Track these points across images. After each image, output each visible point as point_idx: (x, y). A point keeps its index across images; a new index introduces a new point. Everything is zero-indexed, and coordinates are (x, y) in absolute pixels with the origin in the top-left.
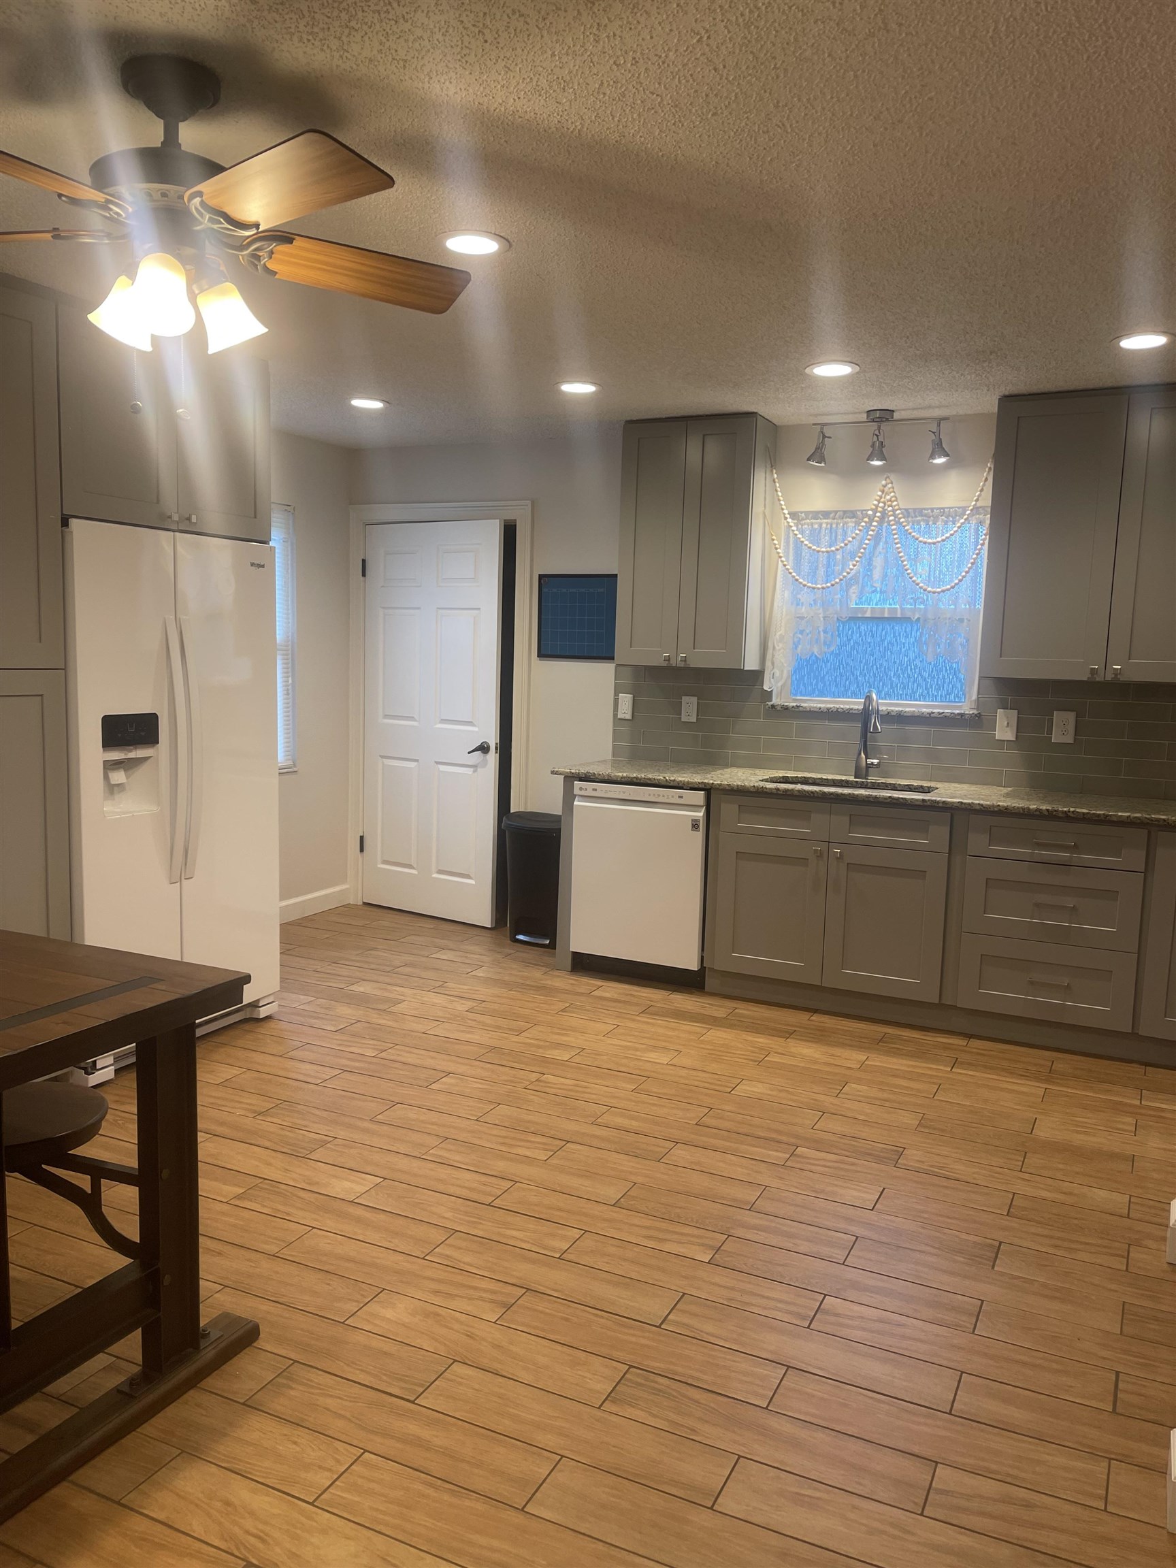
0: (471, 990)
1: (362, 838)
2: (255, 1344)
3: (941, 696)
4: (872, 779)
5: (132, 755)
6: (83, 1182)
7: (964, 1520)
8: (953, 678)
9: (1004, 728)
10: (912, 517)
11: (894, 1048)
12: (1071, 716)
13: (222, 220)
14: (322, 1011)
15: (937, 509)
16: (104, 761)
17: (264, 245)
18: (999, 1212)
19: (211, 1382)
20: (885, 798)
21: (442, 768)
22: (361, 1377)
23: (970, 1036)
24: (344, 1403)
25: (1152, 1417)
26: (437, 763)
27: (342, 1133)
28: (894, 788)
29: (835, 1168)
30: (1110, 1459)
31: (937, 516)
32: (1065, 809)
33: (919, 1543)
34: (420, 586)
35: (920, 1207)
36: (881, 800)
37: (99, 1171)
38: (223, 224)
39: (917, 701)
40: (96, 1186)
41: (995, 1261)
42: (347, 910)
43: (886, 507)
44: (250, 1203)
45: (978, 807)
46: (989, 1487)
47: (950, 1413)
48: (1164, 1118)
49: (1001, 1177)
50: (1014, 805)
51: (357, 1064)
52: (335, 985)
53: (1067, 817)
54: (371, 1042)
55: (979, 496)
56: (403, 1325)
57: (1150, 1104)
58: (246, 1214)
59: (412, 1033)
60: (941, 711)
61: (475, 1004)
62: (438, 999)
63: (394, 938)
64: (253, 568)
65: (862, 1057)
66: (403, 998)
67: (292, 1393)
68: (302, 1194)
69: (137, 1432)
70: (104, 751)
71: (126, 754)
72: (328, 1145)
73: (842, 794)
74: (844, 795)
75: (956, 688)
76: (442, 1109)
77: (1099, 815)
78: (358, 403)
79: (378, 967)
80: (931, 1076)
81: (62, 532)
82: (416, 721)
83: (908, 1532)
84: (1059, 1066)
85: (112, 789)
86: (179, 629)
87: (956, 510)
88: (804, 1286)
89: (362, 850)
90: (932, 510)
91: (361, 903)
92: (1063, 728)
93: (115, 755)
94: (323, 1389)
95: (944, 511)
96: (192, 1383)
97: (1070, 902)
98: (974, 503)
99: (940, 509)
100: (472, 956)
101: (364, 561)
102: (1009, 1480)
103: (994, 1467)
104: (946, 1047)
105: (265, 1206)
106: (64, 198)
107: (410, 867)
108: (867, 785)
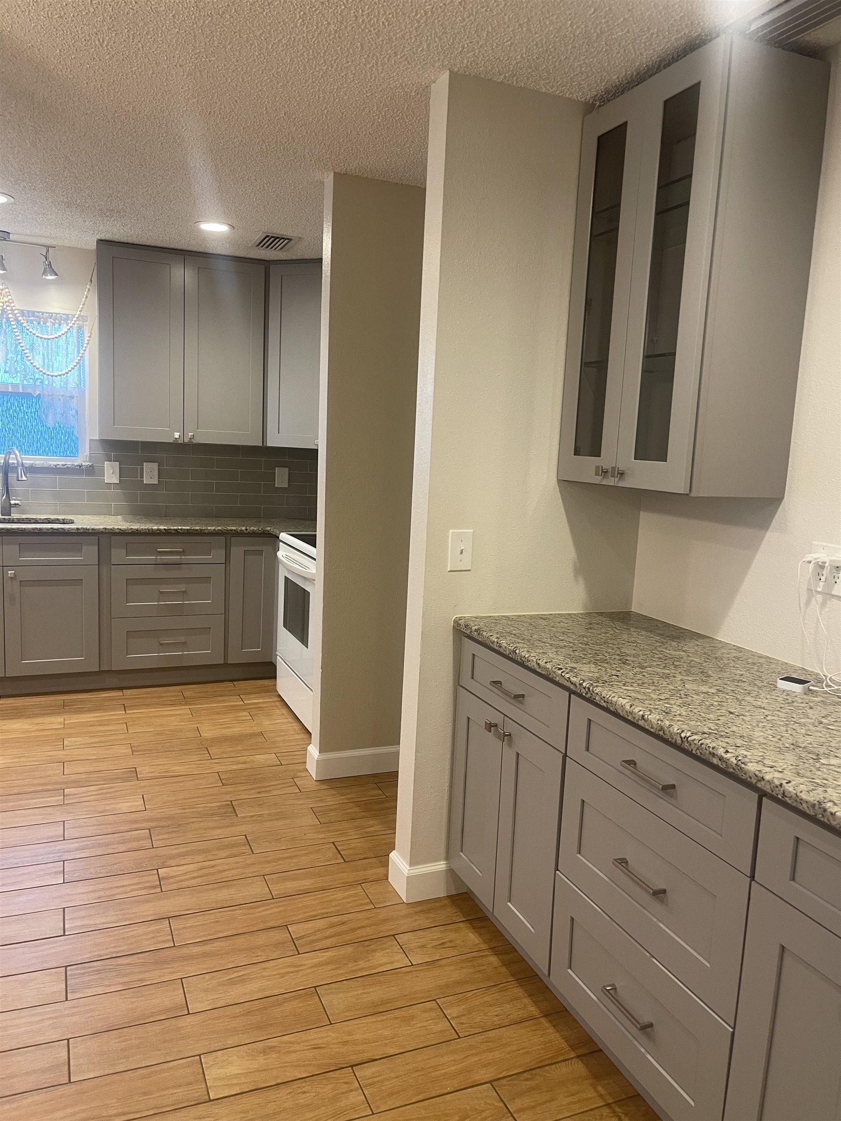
3: (60, 452)
4: (15, 516)
7: (319, 945)
8: (67, 439)
9: (111, 473)
10: (26, 317)
11: (78, 708)
12: (155, 466)
15: (47, 313)
18: (217, 785)
20: (48, 529)
23: (121, 689)
25: (362, 857)
28: (36, 522)
29: (101, 794)
30: (360, 884)
31: (47, 318)
32: (175, 528)
33: (309, 968)
35: (173, 798)
36: (44, 531)
39: (41, 455)
41: (235, 812)
43: (5, 307)
45: (117, 531)
46: (320, 924)
47: (273, 899)
48: (261, 707)
49: (203, 766)
50: (141, 528)
53: (177, 533)
55: (82, 308)
57: (249, 702)
60: (64, 463)
65: (60, 719)
73: (12, 529)
74: (14, 529)
77: (197, 530)
80: (117, 720)
83: (301, 965)
84: (186, 694)
87: (61, 316)
88: (140, 870)
90: (43, 313)
92: (150, 474)
95: (52, 315)
97: (182, 587)
98: (78, 313)
99: (49, 313)
102: (325, 916)
103: (313, 913)
104: (111, 699)
108: (13, 520)
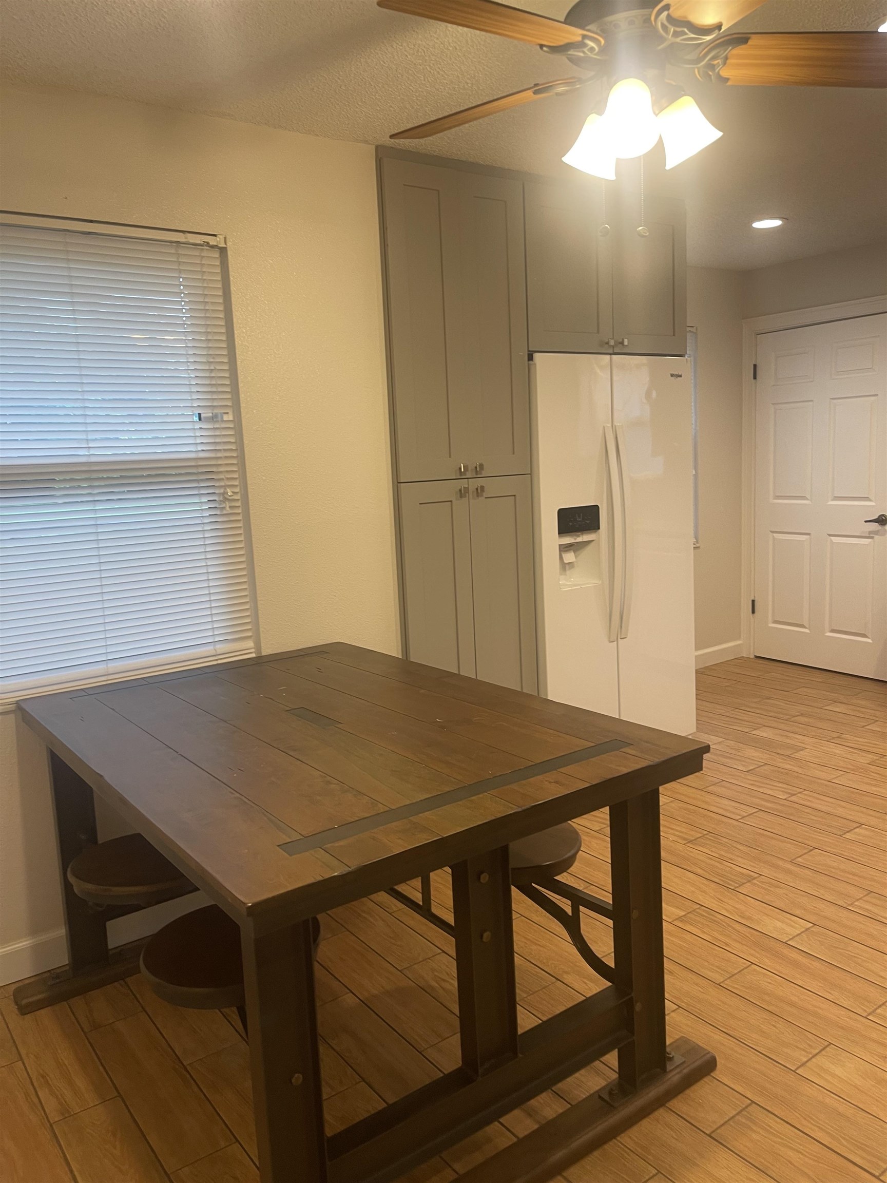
0: (869, 743)
1: (753, 601)
2: (712, 1074)
5: (579, 539)
6: (566, 905)
13: (686, 30)
14: (733, 752)
16: (559, 545)
17: (719, 52)
19: (675, 1104)
21: (835, 539)
22: (819, 1135)
24: (806, 1160)
26: (830, 535)
27: (766, 871)
34: (812, 381)
37: (578, 899)
38: (687, 34)
40: (576, 911)
42: (741, 662)
44: (690, 926)
51: (769, 805)
52: (740, 729)
54: (781, 785)
56: (855, 1086)
58: (688, 937)
59: (819, 781)
61: (875, 758)
62: (838, 750)
63: (786, 689)
64: (673, 378)
66: (803, 745)
67: (754, 1136)
68: (737, 926)
69: (617, 1140)
70: (559, 537)
71: (575, 539)
72: (755, 881)
76: (860, 860)
78: (759, 225)
79: (776, 714)
81: (529, 365)
82: (807, 499)
85: (565, 567)
86: (614, 433)
89: (753, 612)
91: (753, 657)
93: (568, 540)
94: (783, 1139)
96: (661, 1102)
100: (864, 710)
101: (755, 366)
105: (704, 932)
106: (545, 49)
107: (802, 626)
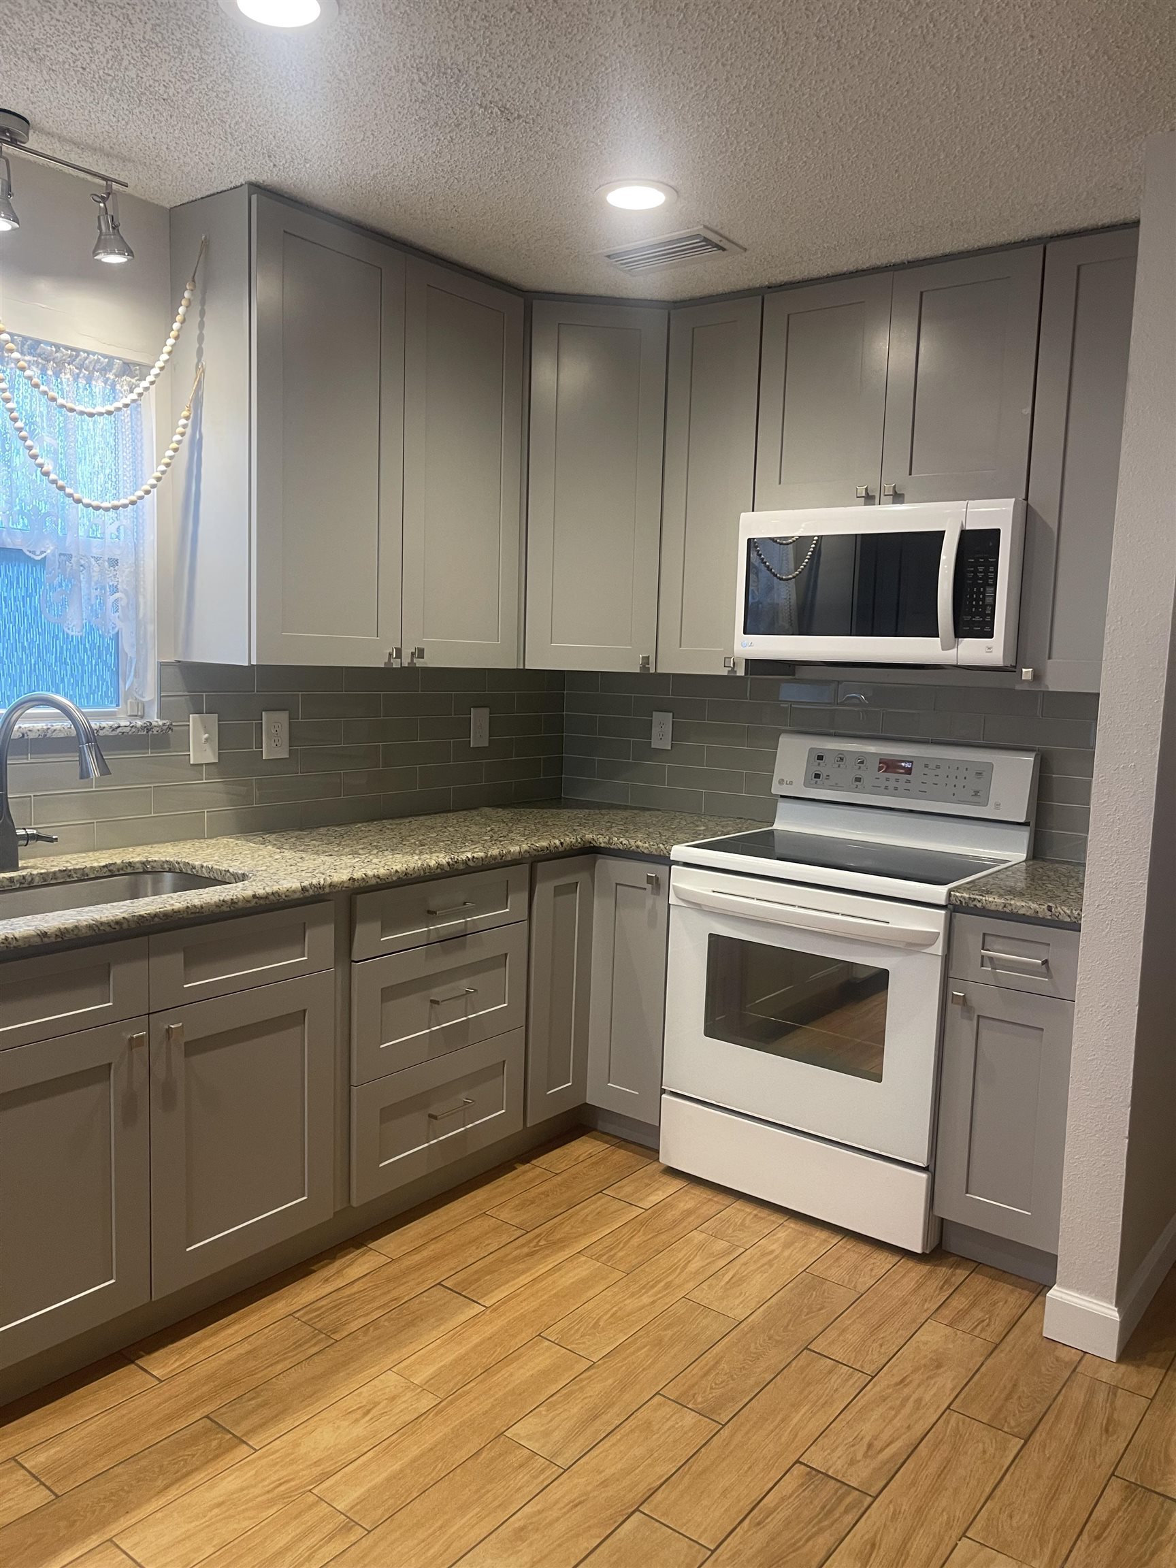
8: (97, 664)
9: (202, 742)
12: (283, 717)
15: (67, 348)
45: (373, 882)
75: (104, 680)
90: (58, 347)
92: (272, 738)
